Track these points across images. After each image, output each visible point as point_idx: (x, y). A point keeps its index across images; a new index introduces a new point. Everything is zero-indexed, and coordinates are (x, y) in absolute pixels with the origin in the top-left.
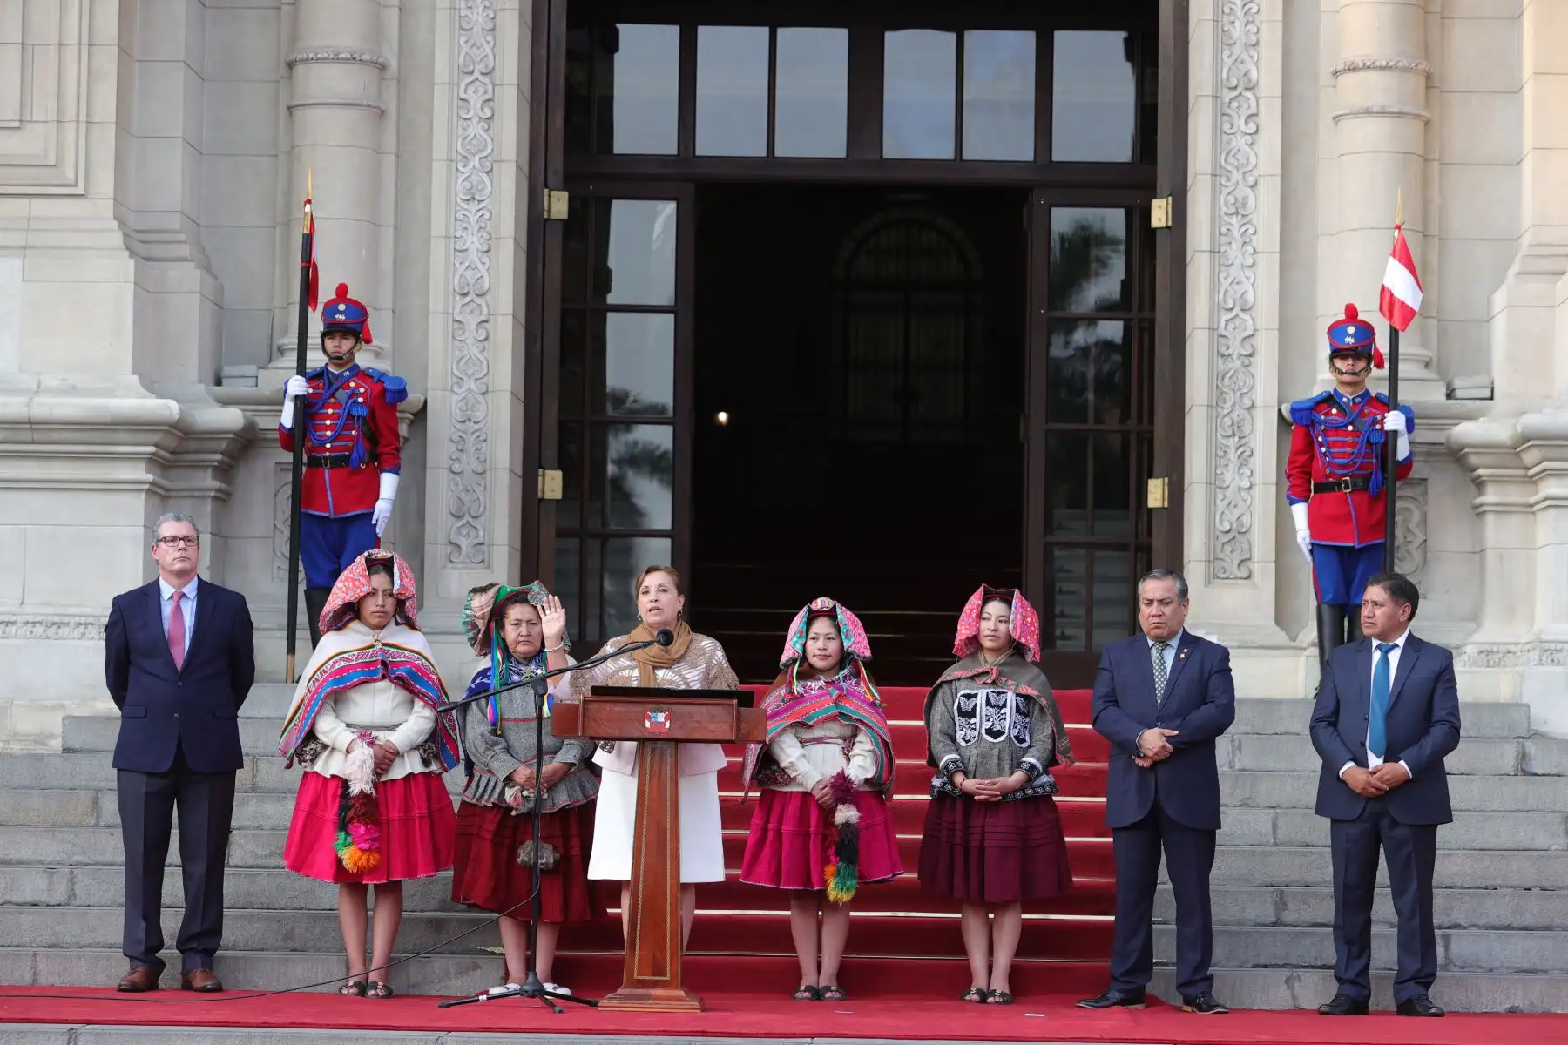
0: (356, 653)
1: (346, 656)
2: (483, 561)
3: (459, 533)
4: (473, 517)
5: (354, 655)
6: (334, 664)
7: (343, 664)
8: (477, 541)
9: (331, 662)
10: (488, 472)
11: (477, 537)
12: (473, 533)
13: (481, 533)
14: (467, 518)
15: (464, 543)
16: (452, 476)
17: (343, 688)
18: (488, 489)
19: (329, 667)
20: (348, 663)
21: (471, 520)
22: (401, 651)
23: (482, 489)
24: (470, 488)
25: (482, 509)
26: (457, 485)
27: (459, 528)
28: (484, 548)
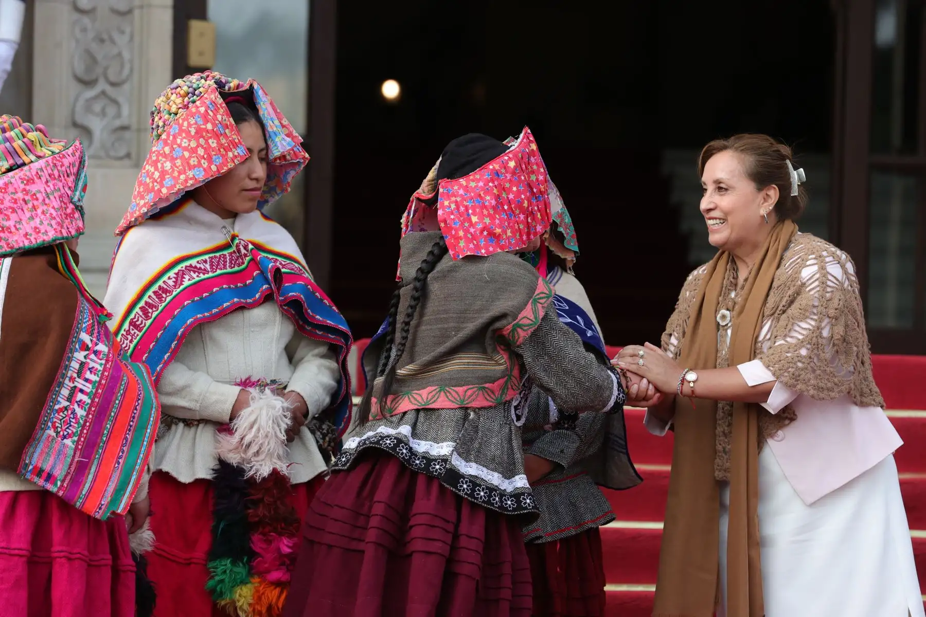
0: (206, 257)
1: (193, 262)
2: (128, 156)
3: (88, 109)
4: (113, 84)
5: (205, 261)
6: (179, 277)
7: (196, 278)
8: (118, 123)
9: (172, 274)
10: (137, 13)
11: (119, 115)
12: (111, 110)
13: (125, 111)
14: (102, 86)
15: (97, 125)
16: (76, 16)
17: (208, 318)
18: (137, 39)
19: (171, 283)
20: (202, 277)
21: (109, 89)
22: (271, 256)
23: (126, 38)
24: (105, 37)
25: (126, 71)
26: (84, 30)
27: (87, 100)
28: (127, 135)
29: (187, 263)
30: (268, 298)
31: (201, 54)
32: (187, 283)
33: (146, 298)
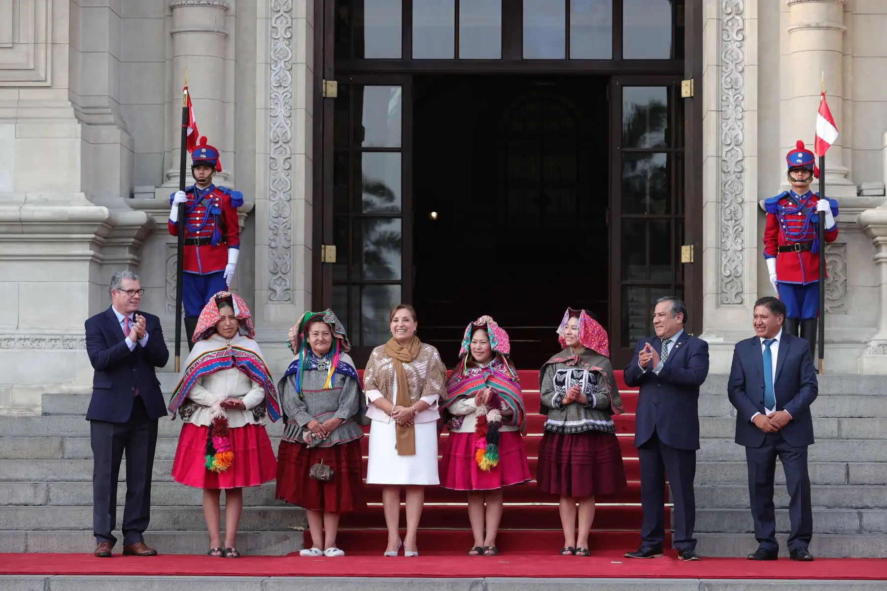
0: (216, 352)
1: (210, 354)
2: (289, 299)
3: (275, 283)
4: (283, 274)
5: (215, 353)
6: (204, 359)
7: (209, 359)
8: (285, 288)
9: (201, 358)
10: (292, 247)
11: (286, 285)
12: (283, 283)
13: (288, 284)
14: (280, 274)
15: (278, 289)
16: (270, 249)
17: (209, 373)
18: (292, 257)
19: (200, 361)
20: (211, 358)
21: (282, 275)
22: (243, 351)
23: (288, 257)
24: (281, 257)
25: (289, 269)
26: (273, 255)
27: (275, 280)
28: (289, 292)
29: (208, 354)
30: (233, 366)
31: (330, 258)
32: (205, 361)
33: (192, 366)
